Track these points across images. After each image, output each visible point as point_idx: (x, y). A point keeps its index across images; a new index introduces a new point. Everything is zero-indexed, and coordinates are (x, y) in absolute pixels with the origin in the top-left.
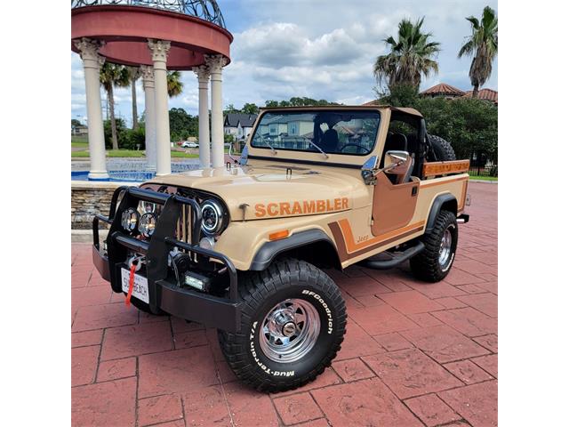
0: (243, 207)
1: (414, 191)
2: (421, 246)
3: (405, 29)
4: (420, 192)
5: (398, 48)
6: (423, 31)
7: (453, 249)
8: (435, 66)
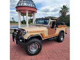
0: (28, 31)
1: (56, 29)
2: (57, 37)
3: (64, 6)
4: (57, 30)
5: (63, 9)
6: (67, 6)
7: (64, 38)
8: (68, 11)
